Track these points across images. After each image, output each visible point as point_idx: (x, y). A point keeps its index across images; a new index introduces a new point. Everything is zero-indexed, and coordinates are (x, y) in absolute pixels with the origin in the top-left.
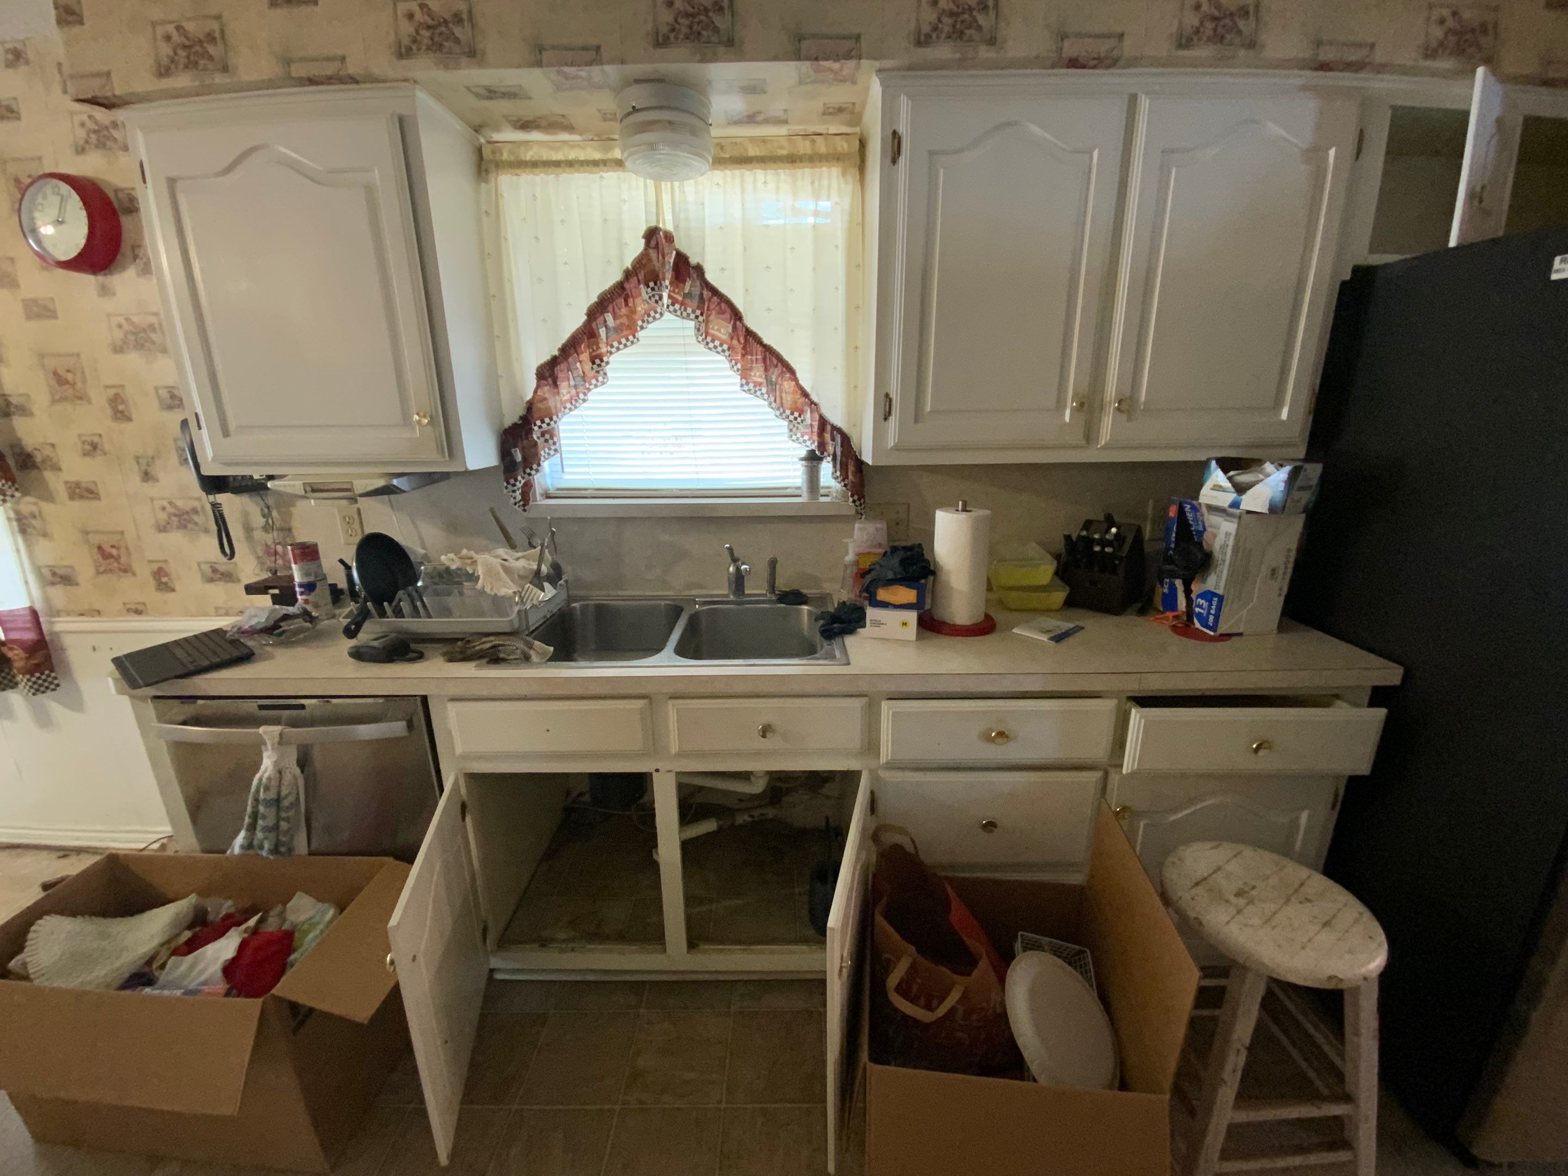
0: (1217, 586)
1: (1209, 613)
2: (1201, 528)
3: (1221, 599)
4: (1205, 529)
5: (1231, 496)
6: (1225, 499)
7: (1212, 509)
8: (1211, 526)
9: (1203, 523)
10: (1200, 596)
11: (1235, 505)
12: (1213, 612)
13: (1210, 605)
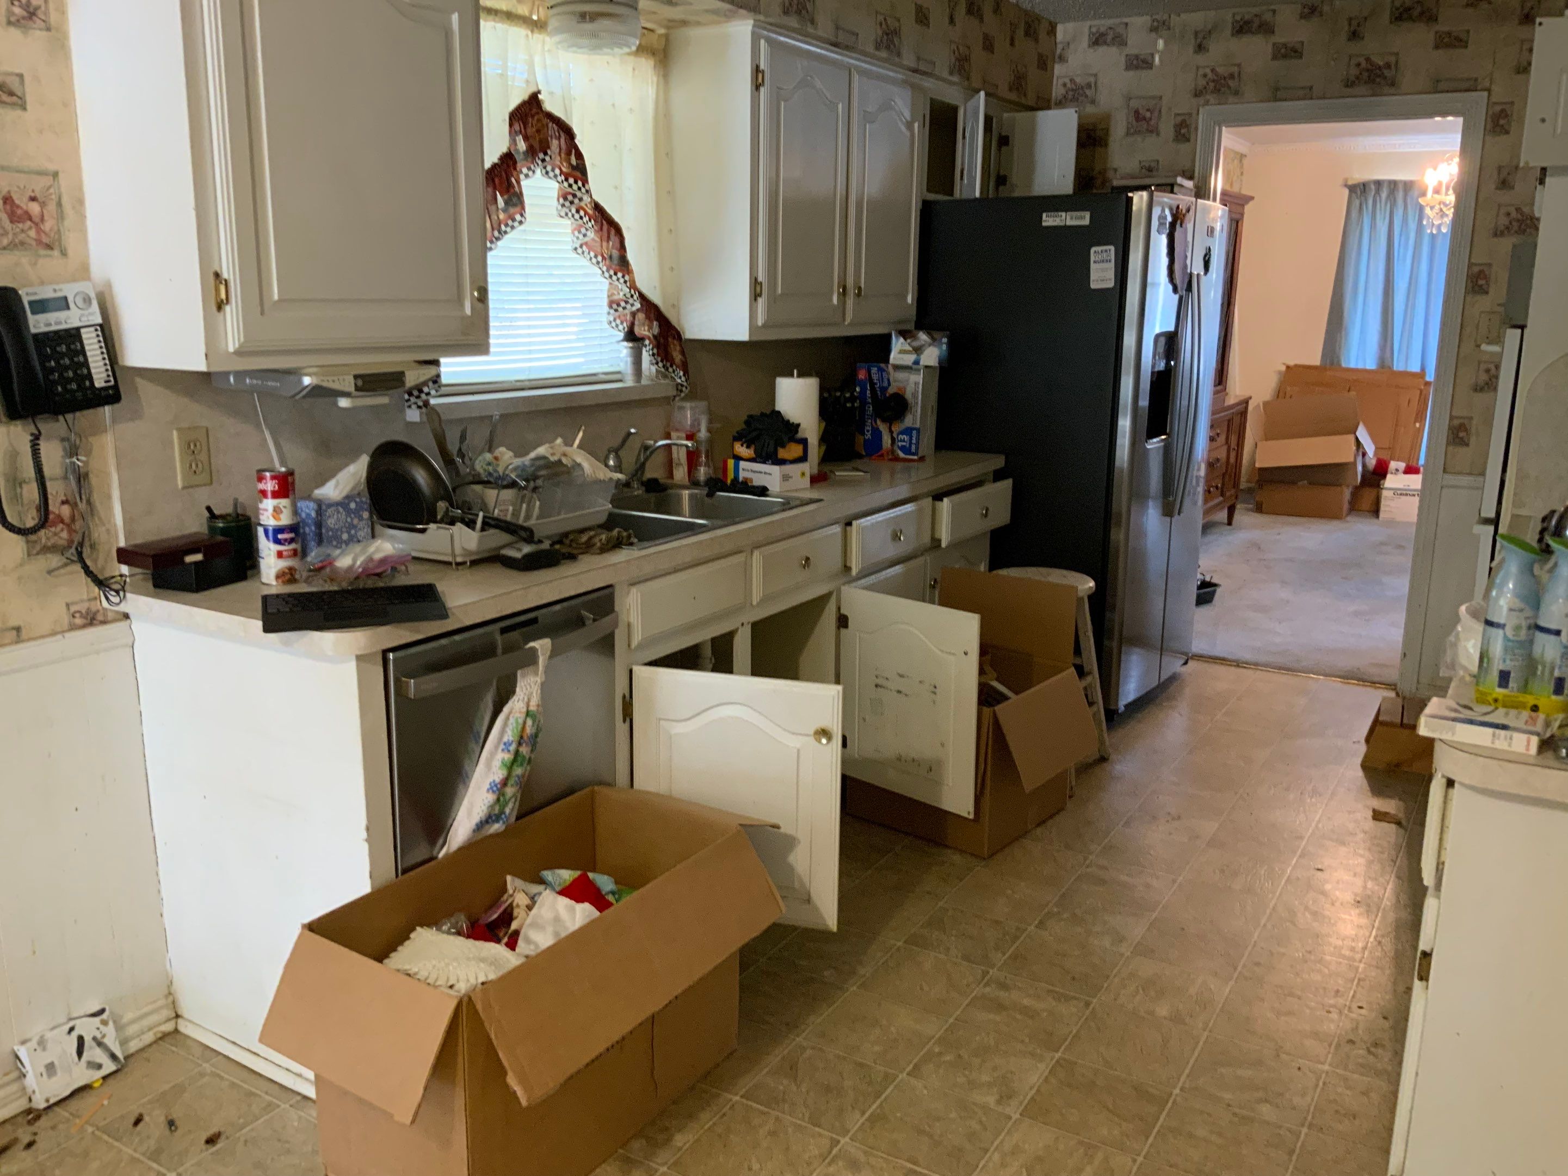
0: (914, 421)
1: (911, 443)
2: (885, 384)
3: (918, 430)
4: (889, 384)
5: (913, 357)
6: (909, 359)
7: (897, 368)
8: (895, 381)
9: (889, 380)
10: (902, 433)
11: (917, 362)
12: (914, 441)
13: (911, 439)
